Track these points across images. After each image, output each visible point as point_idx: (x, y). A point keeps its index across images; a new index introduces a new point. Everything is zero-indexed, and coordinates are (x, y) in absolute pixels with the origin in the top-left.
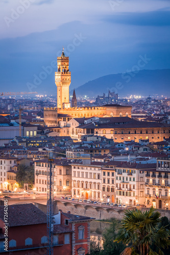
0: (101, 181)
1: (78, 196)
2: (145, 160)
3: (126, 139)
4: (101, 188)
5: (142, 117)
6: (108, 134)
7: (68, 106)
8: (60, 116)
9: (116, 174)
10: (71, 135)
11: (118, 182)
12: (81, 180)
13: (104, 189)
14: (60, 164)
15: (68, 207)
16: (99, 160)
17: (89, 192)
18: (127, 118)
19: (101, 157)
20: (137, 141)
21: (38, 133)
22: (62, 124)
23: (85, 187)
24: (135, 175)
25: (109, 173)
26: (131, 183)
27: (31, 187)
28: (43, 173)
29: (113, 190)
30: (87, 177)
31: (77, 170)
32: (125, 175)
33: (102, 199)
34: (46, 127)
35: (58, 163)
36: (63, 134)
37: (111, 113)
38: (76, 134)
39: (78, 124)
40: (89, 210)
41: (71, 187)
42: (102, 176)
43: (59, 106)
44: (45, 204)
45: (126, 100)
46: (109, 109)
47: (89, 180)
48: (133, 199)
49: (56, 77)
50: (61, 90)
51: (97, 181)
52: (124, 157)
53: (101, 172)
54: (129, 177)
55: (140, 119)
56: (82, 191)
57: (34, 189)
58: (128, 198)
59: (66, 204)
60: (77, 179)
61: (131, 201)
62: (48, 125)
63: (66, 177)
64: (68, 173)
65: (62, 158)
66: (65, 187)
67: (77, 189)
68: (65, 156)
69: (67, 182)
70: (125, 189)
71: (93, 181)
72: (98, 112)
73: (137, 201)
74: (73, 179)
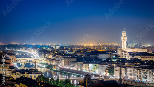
0: (137, 73)
1: (129, 78)
2: (152, 66)
3: (145, 60)
4: (137, 76)
5: (150, 52)
6: (139, 57)
7: (126, 48)
8: (123, 51)
9: (142, 71)
10: (126, 58)
11: (143, 74)
12: (130, 73)
13: (138, 76)
14: (123, 67)
15: (126, 82)
16: (136, 66)
17: (132, 77)
18: (145, 52)
19: (137, 65)
20: (149, 60)
21: (115, 57)
22: (124, 54)
23: (131, 75)
24: (148, 72)
25: (139, 71)
26: (147, 74)
27: (113, 75)
28: (118, 70)
29: (141, 76)
30: (130, 72)
31: (128, 69)
32: (145, 71)
33: (137, 80)
34: (118, 55)
35: (122, 67)
36: (124, 57)
37: (140, 51)
38: (128, 57)
39: (129, 54)
40: (133, 83)
41: (126, 75)
42: (137, 72)
43: (123, 48)
44: (118, 80)
45: (145, 46)
46: (139, 49)
47: (133, 73)
48: (148, 80)
49: (122, 38)
50: (123, 43)
51: (135, 73)
52: (145, 66)
53: (137, 70)
54: (146, 72)
55: (150, 53)
56: (130, 77)
57: (114, 75)
58: (146, 79)
59: (125, 81)
60: (129, 72)
61: (147, 80)
62: (119, 54)
63: (125, 72)
64: (126, 70)
65: (124, 65)
66: (124, 75)
67: (128, 76)
68: (125, 65)
69: (125, 73)
70: (145, 76)
71: (134, 73)
72: (136, 50)
73: (149, 81)
74: (127, 72)
